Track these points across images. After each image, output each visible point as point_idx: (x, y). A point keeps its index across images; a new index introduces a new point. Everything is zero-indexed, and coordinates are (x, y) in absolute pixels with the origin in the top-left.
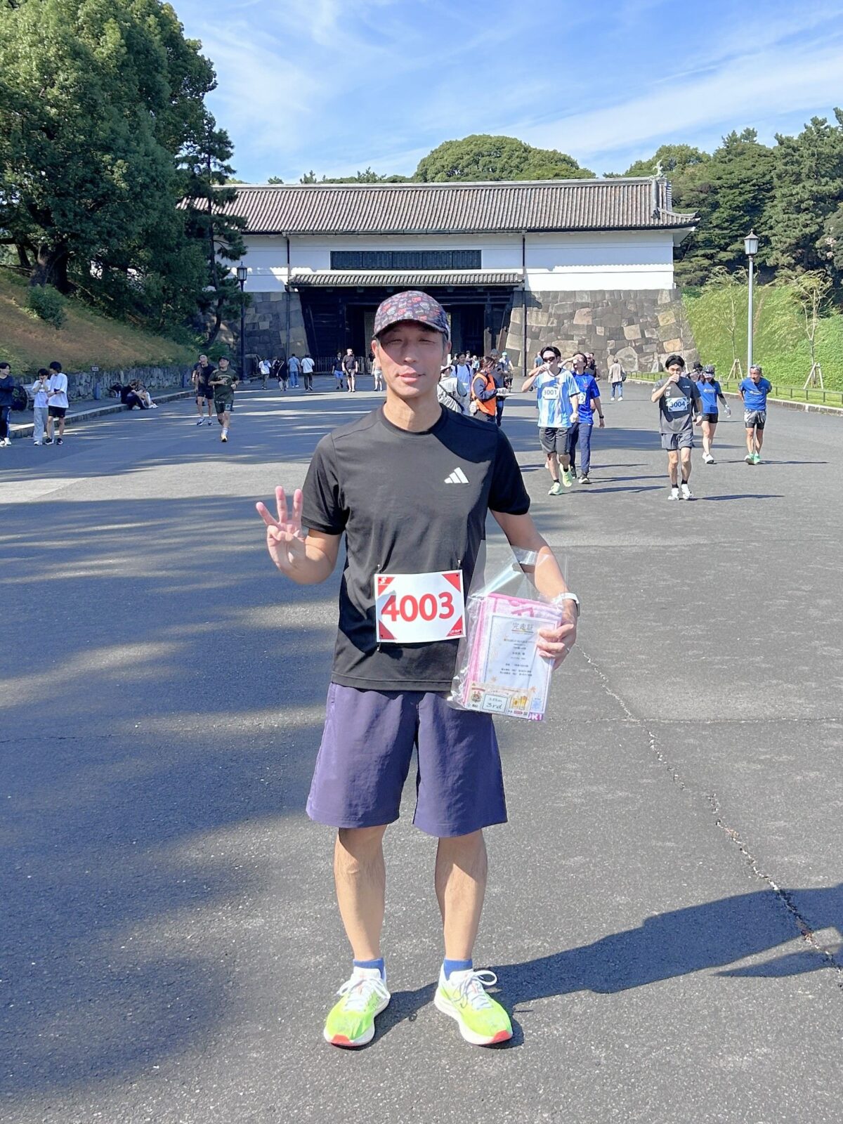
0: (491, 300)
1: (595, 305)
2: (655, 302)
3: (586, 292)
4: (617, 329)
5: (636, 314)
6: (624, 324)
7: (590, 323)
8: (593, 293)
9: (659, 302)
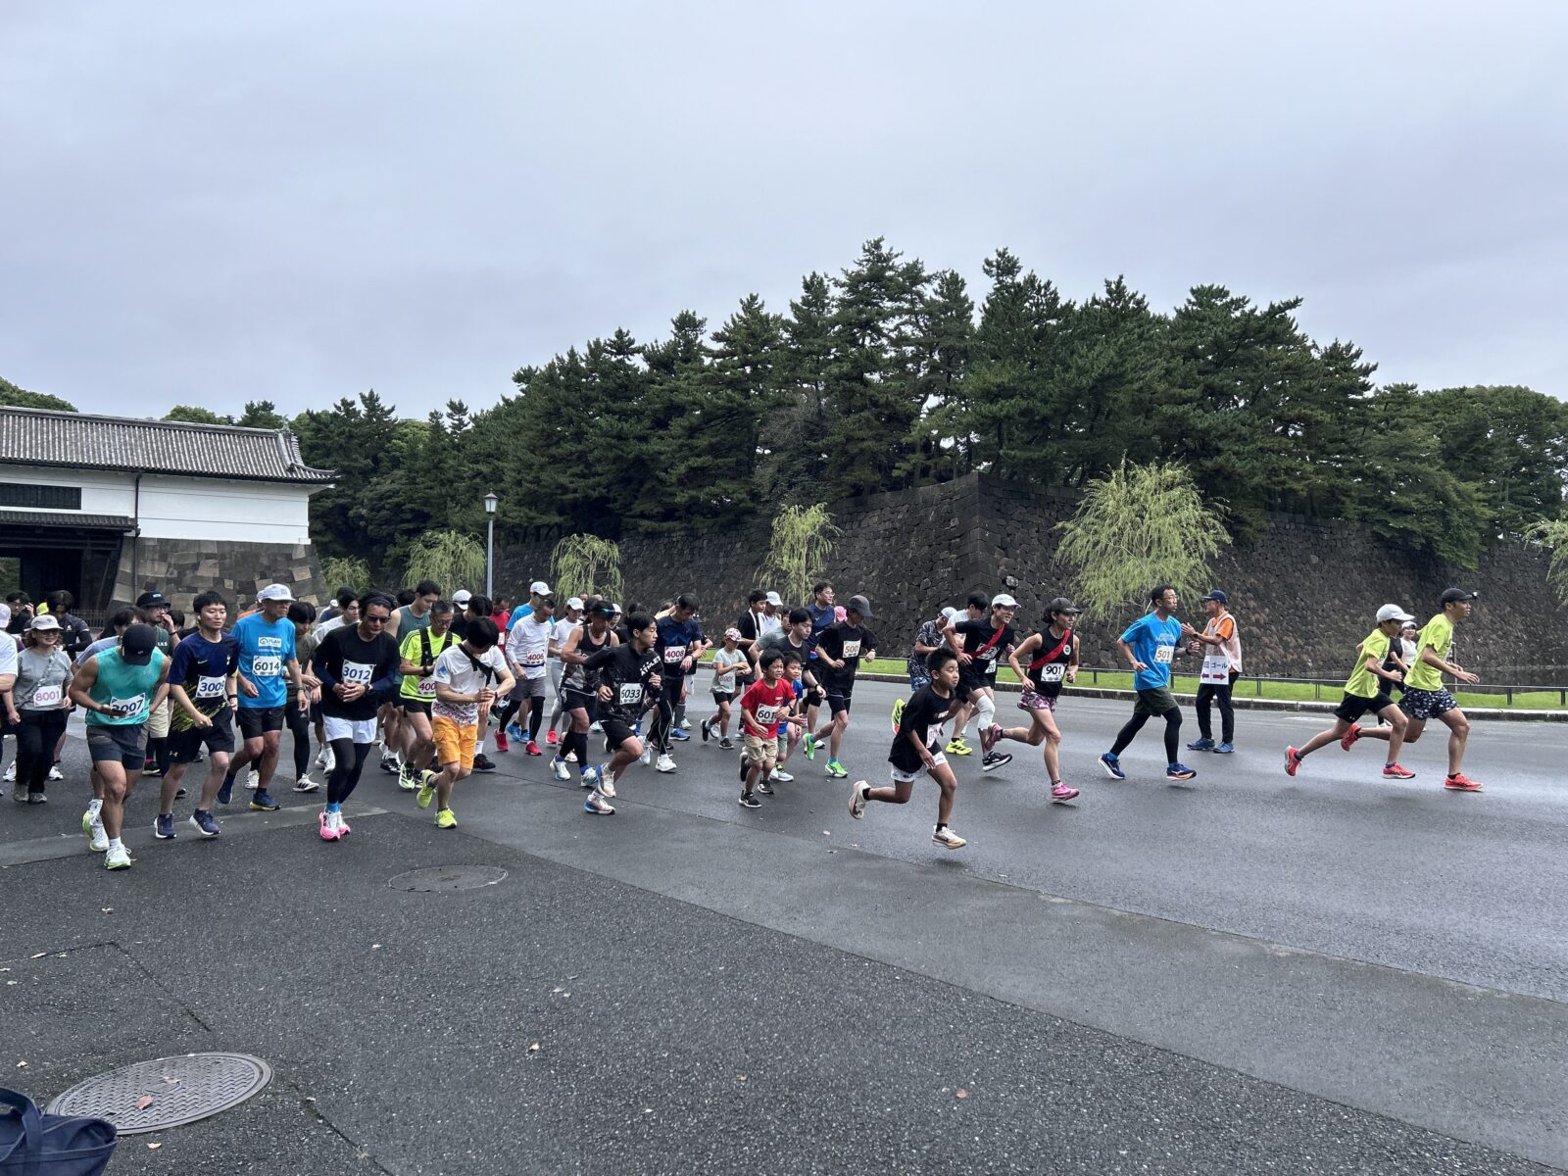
0: (92, 545)
1: (223, 557)
2: (289, 557)
3: (212, 542)
4: (248, 583)
5: (268, 568)
6: (256, 578)
7: (217, 575)
8: (219, 543)
9: (294, 557)
